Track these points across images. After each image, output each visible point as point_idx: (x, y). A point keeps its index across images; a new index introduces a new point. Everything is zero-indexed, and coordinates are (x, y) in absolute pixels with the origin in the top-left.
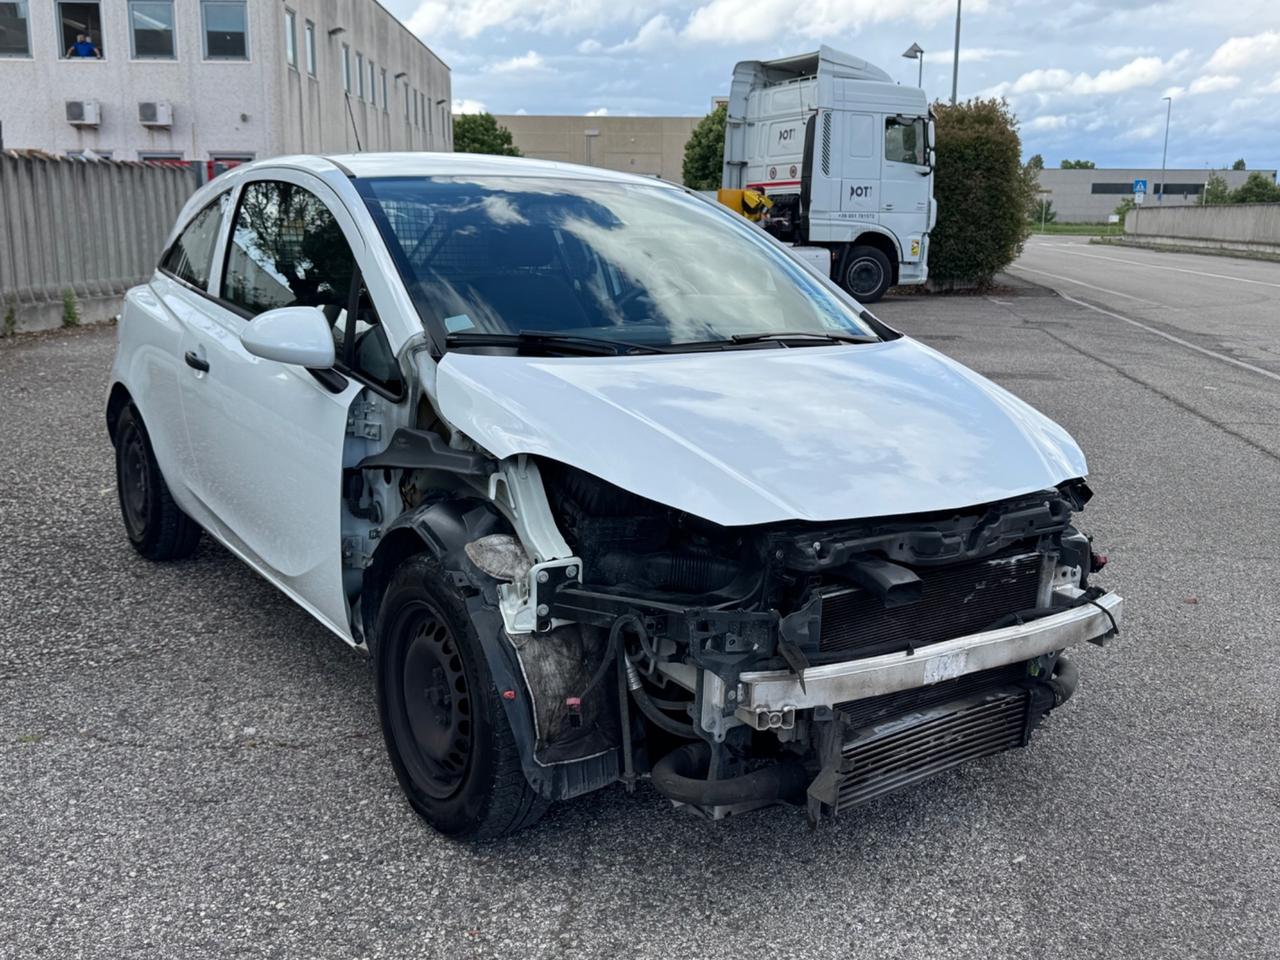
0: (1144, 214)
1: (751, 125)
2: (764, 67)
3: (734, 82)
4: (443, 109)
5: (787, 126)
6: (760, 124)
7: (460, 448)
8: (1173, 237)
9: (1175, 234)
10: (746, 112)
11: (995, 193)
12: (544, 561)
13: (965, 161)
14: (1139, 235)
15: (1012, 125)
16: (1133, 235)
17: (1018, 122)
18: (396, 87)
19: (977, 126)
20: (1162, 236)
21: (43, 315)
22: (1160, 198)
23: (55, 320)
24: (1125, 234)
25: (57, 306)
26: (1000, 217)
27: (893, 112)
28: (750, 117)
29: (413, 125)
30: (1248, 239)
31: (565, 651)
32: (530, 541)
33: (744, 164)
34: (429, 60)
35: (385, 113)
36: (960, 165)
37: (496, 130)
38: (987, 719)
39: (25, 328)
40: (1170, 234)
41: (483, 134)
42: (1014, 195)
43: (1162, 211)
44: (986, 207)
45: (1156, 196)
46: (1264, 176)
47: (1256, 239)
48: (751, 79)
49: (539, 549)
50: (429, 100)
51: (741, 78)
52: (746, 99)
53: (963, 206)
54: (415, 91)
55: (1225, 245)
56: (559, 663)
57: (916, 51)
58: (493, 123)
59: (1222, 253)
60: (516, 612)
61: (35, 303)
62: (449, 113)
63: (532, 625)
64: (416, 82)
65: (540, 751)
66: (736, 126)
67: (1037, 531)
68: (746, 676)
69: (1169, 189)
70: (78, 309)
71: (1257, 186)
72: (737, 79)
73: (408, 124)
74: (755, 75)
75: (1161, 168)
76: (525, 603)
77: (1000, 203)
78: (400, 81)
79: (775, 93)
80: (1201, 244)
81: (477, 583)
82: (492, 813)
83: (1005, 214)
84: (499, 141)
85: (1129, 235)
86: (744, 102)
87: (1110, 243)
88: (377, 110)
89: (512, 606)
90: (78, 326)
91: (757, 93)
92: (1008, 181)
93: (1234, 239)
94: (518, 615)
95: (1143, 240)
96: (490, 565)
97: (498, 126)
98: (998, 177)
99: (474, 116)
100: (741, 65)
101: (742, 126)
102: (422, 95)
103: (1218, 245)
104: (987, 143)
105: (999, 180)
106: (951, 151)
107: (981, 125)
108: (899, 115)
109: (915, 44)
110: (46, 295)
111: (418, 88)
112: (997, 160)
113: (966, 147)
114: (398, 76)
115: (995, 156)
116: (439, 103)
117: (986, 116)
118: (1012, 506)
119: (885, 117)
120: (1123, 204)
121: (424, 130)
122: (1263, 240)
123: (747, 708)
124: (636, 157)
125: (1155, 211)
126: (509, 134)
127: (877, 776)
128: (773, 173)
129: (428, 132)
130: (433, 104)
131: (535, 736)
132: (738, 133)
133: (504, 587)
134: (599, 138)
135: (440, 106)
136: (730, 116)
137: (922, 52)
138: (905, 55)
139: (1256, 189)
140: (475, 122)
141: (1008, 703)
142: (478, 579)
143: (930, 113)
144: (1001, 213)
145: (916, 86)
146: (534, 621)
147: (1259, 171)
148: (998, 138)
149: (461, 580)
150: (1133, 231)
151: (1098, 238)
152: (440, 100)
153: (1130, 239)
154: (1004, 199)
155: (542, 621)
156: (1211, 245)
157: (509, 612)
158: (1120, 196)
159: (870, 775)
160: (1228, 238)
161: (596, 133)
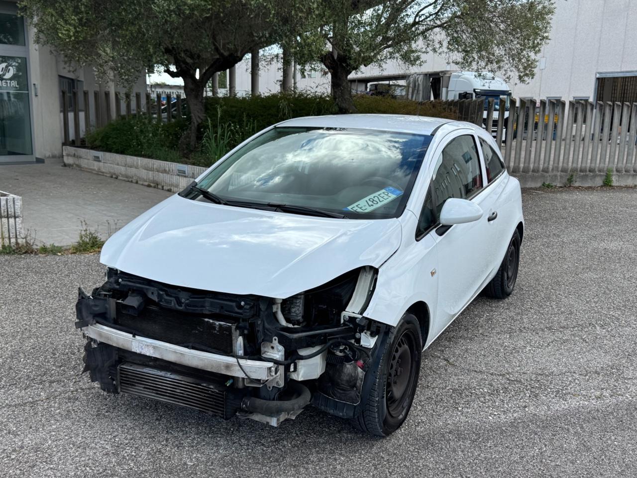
21: (591, 179)
23: (599, 182)
25: (601, 176)
38: (202, 394)
39: (577, 184)
61: (588, 173)
67: (226, 312)
70: (614, 179)
90: (610, 186)
110: (597, 170)
118: (220, 297)
127: (141, 387)
141: (212, 392)
159: (136, 384)
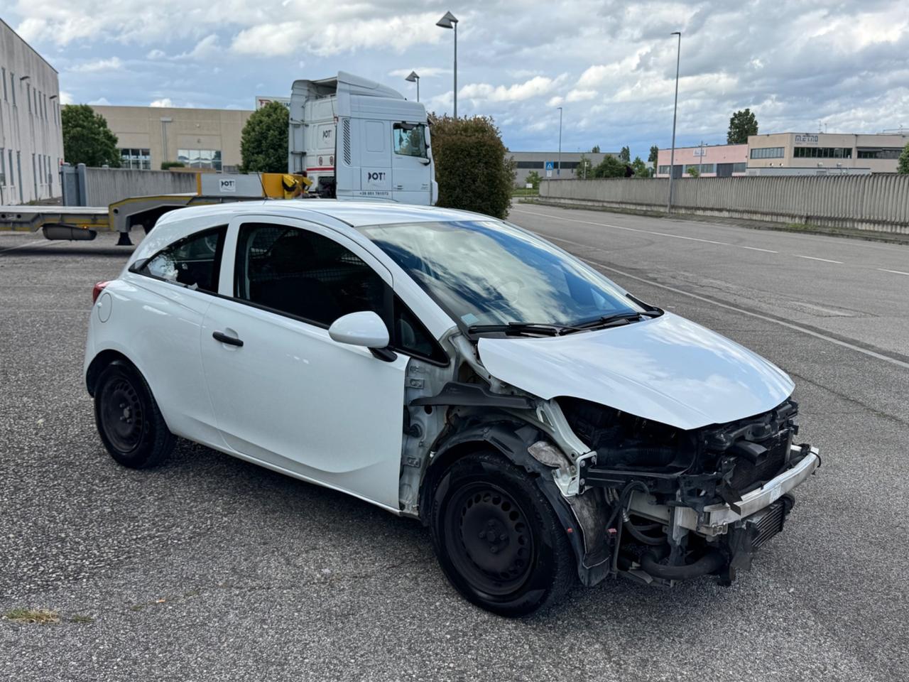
0: (552, 184)
1: (307, 126)
2: (314, 85)
3: (292, 95)
4: (54, 102)
5: (326, 128)
6: (313, 125)
7: (500, 393)
8: (572, 199)
9: (573, 197)
10: (304, 116)
11: (490, 178)
12: (580, 455)
13: (471, 157)
14: (550, 198)
15: (497, 134)
16: (546, 197)
17: (500, 132)
18: (21, 86)
19: (477, 134)
20: (565, 198)
22: (558, 173)
24: (540, 196)
26: (495, 193)
27: (399, 120)
28: (307, 120)
29: (34, 115)
30: (619, 201)
31: (589, 503)
32: (566, 444)
33: (304, 154)
34: (43, 66)
35: (15, 106)
36: (468, 160)
37: (93, 117)
40: (569, 197)
41: (83, 121)
42: (503, 180)
43: (564, 182)
44: (487, 187)
45: (556, 170)
46: (613, 156)
47: (624, 201)
48: (306, 93)
49: (573, 447)
50: (45, 96)
51: (297, 91)
52: (303, 107)
53: (473, 187)
54: (35, 89)
55: (605, 204)
56: (589, 511)
57: (415, 77)
58: (91, 112)
59: (604, 210)
60: (568, 485)
62: (58, 105)
63: (576, 491)
64: (34, 83)
65: (585, 561)
66: (297, 126)
68: (706, 509)
69: (566, 165)
71: (610, 163)
72: (295, 93)
73: (30, 113)
74: (309, 90)
75: (558, 151)
76: (573, 479)
77: (495, 184)
78: (24, 82)
79: (320, 103)
80: (590, 204)
81: (538, 470)
82: (549, 598)
83: (498, 191)
84: (96, 125)
85: (543, 197)
86: (301, 109)
87: (531, 202)
88: (8, 104)
89: (564, 481)
91: (309, 103)
92: (499, 170)
93: (611, 200)
94: (567, 485)
95: (552, 201)
96: (545, 459)
97: (95, 114)
98: (492, 168)
99: (76, 106)
100: (296, 82)
101: (301, 126)
102: (40, 92)
103: (601, 204)
104: (485, 145)
105: (494, 170)
106: (462, 150)
107: (479, 133)
108: (404, 122)
109: (413, 73)
111: (36, 87)
112: (491, 157)
113: (472, 148)
114: (23, 79)
115: (490, 154)
116: (52, 98)
117: (481, 128)
119: (393, 123)
120: (531, 175)
121: (42, 118)
122: (629, 201)
123: (707, 525)
124: (202, 138)
125: (559, 182)
126: (104, 120)
128: (321, 161)
129: (45, 119)
130: (47, 99)
131: (584, 552)
132: (298, 132)
133: (558, 471)
134: (172, 124)
135: (52, 100)
136: (292, 119)
137: (418, 78)
138: (407, 79)
139: (609, 165)
140: (77, 111)
142: (539, 468)
143: (428, 121)
144: (496, 191)
145: (416, 100)
146: (578, 489)
147: (610, 153)
148: (492, 142)
149: (529, 469)
150: (545, 195)
151: (523, 199)
152: (52, 95)
153: (544, 200)
154: (498, 182)
155: (581, 488)
156: (596, 204)
157: (563, 484)
158: (528, 170)
160: (607, 200)
161: (169, 119)
